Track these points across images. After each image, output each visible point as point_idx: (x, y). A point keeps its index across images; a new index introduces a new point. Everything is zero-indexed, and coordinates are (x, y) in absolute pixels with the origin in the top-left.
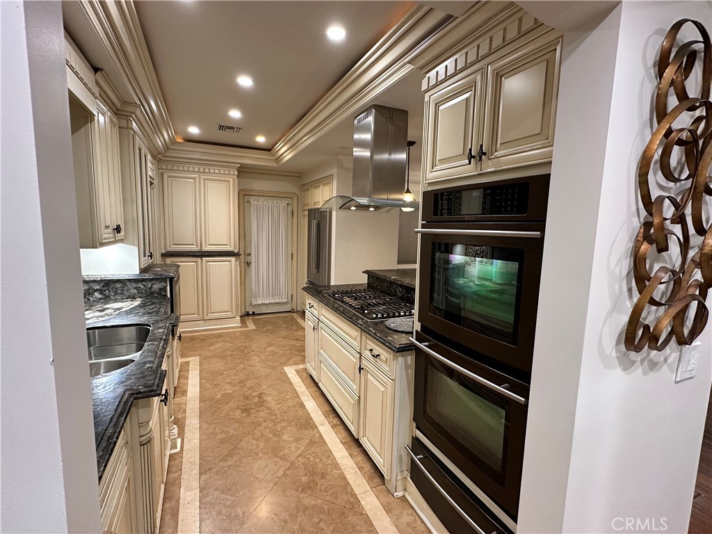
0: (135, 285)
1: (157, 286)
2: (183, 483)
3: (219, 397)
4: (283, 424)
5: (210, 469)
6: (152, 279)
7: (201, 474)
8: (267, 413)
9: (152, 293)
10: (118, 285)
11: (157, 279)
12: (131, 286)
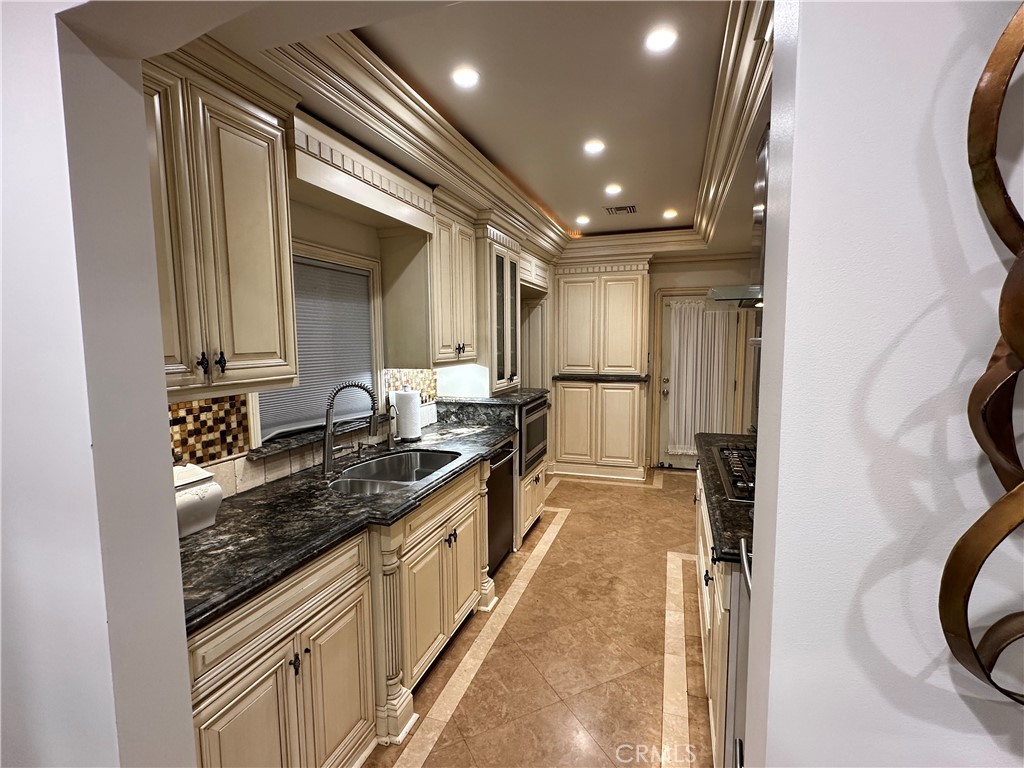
0: (485, 411)
1: (505, 414)
2: (474, 647)
3: (563, 565)
4: (619, 629)
5: (505, 645)
6: (500, 405)
7: (494, 645)
8: (607, 606)
9: (500, 421)
10: (471, 410)
11: (505, 406)
12: (482, 411)
